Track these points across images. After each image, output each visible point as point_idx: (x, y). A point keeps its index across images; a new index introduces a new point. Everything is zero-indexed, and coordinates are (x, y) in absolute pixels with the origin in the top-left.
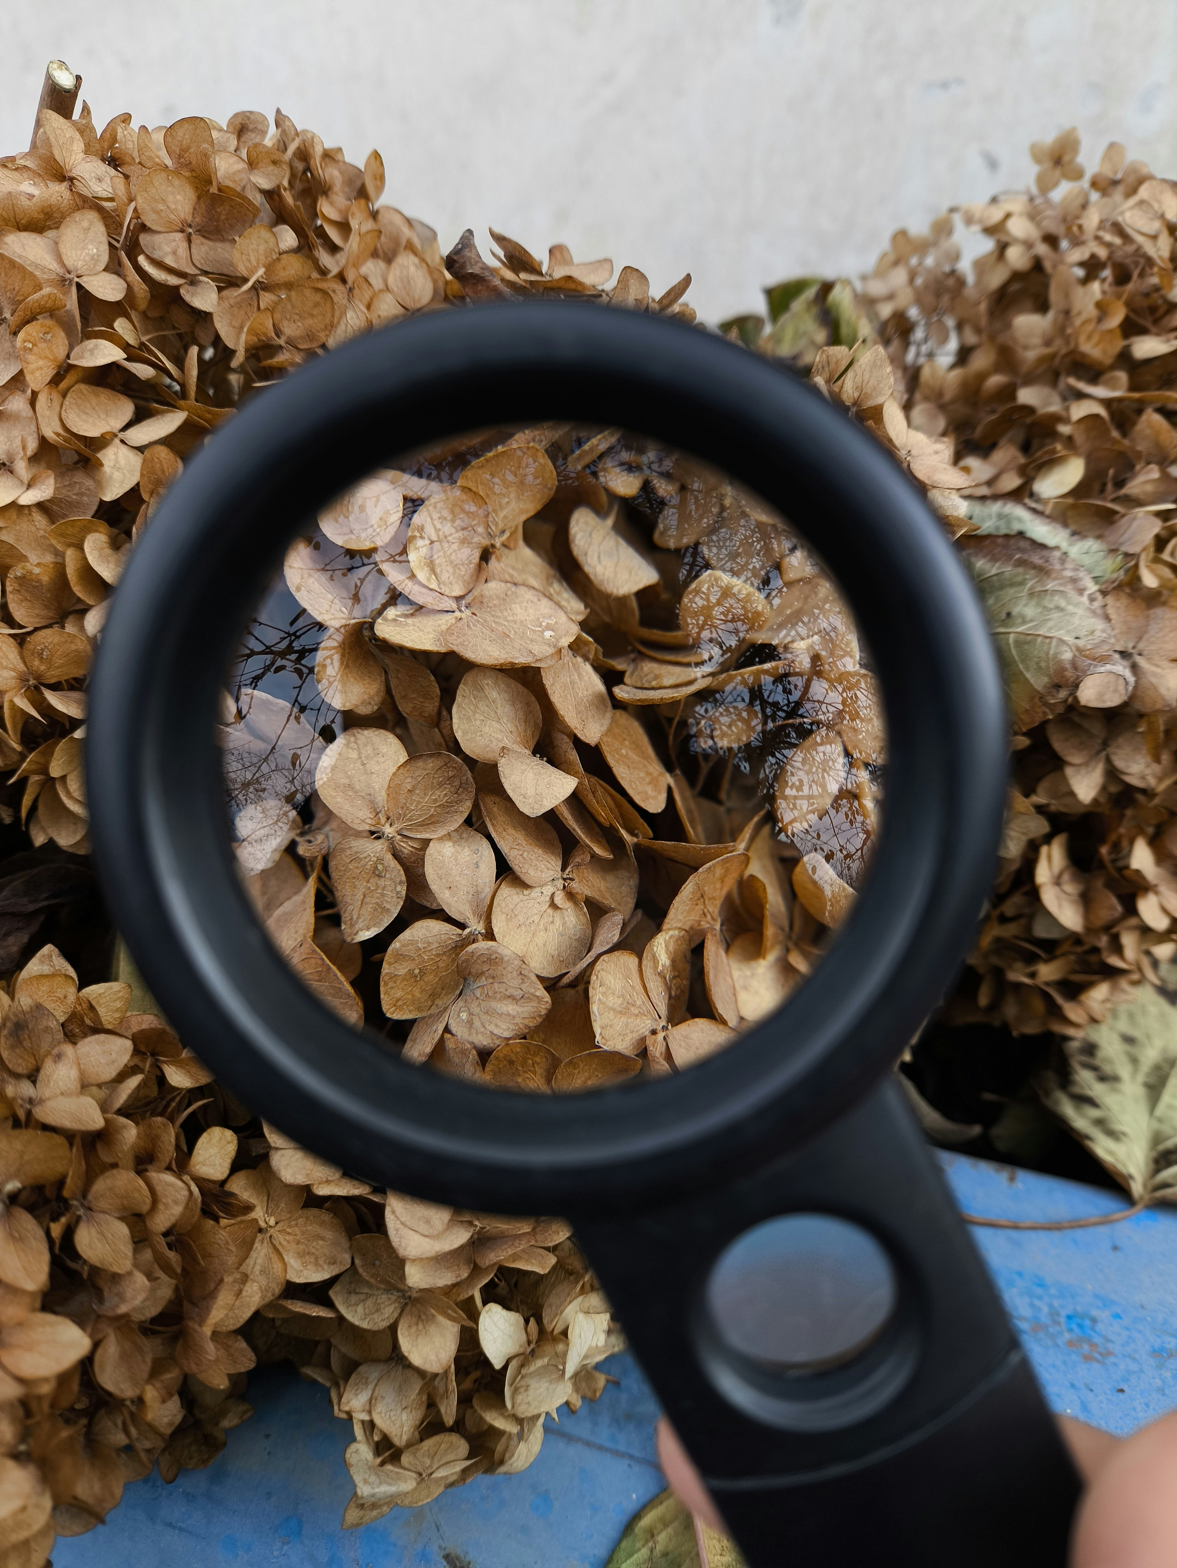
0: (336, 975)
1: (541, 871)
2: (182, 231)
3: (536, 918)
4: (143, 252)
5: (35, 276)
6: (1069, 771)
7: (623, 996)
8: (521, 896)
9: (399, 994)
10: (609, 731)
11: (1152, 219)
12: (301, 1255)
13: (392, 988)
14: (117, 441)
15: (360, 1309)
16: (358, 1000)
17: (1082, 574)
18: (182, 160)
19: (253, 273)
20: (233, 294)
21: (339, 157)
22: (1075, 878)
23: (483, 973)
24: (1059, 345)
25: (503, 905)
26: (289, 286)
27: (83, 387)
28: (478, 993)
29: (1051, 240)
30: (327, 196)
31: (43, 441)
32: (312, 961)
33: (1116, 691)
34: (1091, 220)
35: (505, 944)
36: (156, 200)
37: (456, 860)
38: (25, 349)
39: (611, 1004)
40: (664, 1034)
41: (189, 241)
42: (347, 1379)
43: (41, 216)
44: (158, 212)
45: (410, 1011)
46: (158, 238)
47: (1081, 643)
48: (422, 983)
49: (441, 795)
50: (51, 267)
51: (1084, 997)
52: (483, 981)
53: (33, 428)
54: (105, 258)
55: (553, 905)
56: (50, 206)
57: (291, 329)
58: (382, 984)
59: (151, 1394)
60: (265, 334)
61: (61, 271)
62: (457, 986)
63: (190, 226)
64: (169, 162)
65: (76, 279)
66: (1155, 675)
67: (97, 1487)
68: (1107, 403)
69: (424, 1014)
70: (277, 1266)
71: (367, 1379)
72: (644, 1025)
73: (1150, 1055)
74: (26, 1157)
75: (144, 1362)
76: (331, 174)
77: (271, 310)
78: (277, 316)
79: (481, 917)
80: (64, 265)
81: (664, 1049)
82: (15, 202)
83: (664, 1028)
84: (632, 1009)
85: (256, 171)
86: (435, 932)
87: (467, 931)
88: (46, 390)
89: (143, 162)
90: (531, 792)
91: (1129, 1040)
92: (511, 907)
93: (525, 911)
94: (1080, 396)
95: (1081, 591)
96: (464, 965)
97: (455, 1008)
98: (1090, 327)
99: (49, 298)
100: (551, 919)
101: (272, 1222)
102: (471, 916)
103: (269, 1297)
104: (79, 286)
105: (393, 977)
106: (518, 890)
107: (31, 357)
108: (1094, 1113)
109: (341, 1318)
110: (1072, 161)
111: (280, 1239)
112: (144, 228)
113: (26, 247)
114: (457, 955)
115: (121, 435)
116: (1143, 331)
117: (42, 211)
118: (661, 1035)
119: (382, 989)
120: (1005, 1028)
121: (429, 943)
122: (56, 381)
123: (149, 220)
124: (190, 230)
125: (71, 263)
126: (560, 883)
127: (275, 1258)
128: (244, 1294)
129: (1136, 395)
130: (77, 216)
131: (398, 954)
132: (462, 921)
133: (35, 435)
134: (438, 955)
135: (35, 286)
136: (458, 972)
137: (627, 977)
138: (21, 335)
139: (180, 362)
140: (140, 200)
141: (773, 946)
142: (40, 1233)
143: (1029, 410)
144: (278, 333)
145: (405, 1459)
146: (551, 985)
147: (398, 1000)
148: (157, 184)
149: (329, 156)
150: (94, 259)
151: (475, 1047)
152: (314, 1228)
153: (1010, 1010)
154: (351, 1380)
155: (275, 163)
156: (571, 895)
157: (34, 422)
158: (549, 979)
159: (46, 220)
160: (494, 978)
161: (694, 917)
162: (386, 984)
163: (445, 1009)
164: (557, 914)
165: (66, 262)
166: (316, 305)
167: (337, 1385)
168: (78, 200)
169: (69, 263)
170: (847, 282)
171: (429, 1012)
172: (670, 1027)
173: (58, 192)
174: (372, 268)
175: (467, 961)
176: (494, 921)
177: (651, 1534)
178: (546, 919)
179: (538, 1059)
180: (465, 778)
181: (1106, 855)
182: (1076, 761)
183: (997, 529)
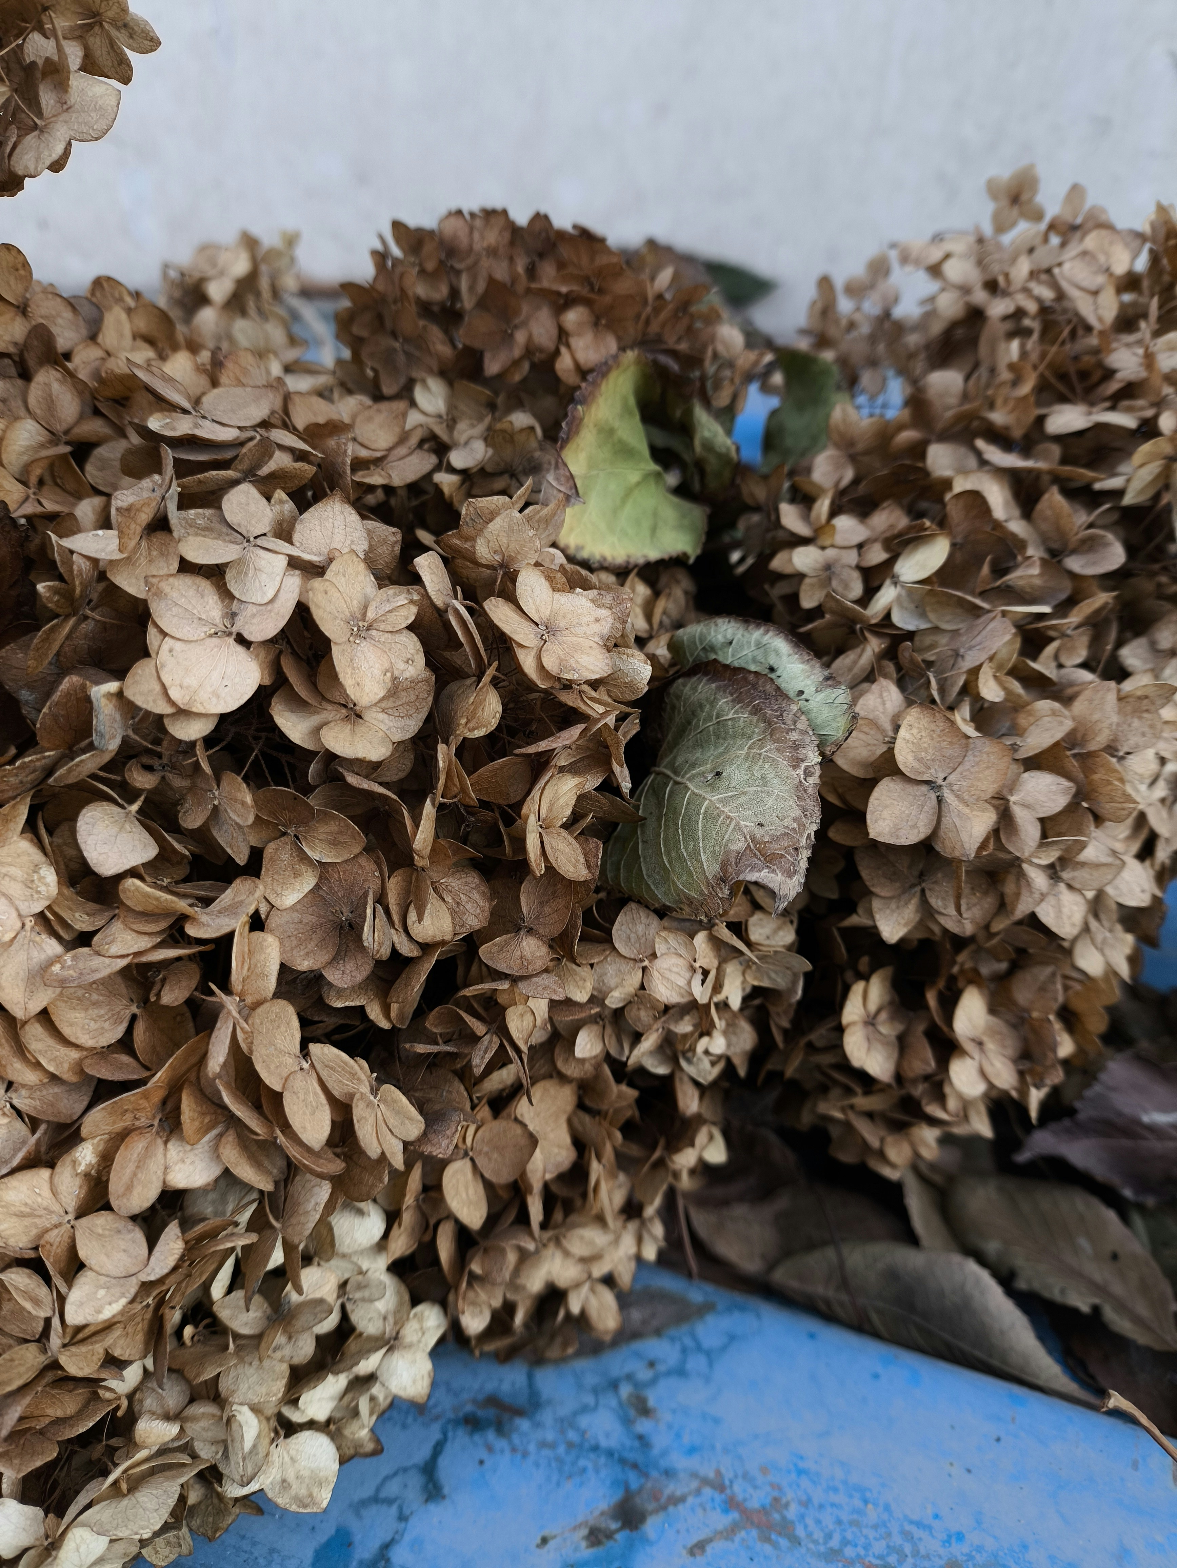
11: (1096, 273)
17: (809, 739)
22: (894, 1017)
33: (914, 829)
47: (760, 832)
66: (960, 814)
72: (50, 1221)
83: (70, 1221)
110: (1030, 200)
137: (34, 1187)
181: (931, 998)
182: (884, 893)
183: (754, 660)
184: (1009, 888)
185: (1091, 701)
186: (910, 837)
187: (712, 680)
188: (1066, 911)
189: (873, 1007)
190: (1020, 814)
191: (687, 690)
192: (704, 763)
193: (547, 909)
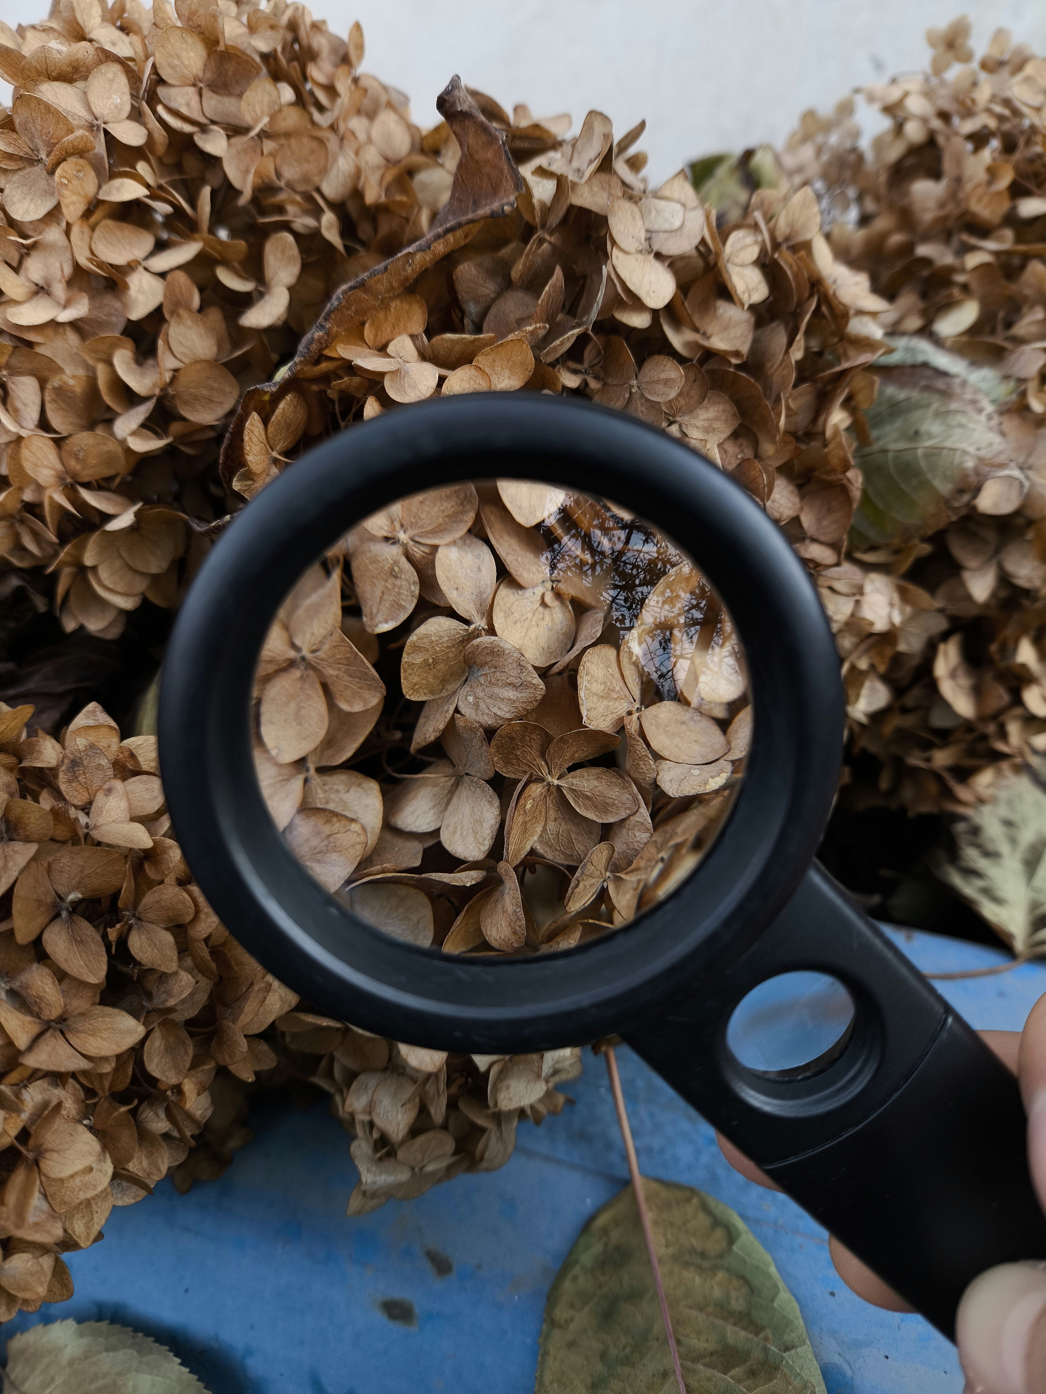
0: (363, 661)
1: (533, 574)
2: (194, 85)
3: (530, 615)
4: (160, 102)
5: (68, 120)
6: (966, 575)
7: (605, 683)
8: (516, 596)
9: (416, 679)
11: (1037, 92)
13: (410, 674)
14: (140, 269)
16: (382, 684)
18: (191, 23)
19: (257, 121)
20: (240, 141)
21: (323, 28)
22: (966, 674)
23: (486, 663)
24: (951, 208)
25: (502, 604)
26: (287, 135)
27: (109, 222)
28: (482, 680)
29: (944, 116)
30: (316, 63)
31: (77, 267)
32: (342, 648)
34: (983, 94)
35: (504, 638)
36: (171, 56)
37: (461, 563)
38: (62, 184)
39: (594, 690)
40: (638, 714)
41: (201, 95)
42: (349, 1086)
43: (70, 69)
44: (173, 67)
45: (425, 694)
46: (173, 92)
47: (982, 453)
48: (435, 670)
49: (449, 506)
50: (80, 114)
51: (973, 780)
52: (486, 670)
53: (68, 255)
54: (127, 108)
55: (544, 604)
56: (77, 60)
57: (290, 173)
58: (402, 671)
59: (189, 1087)
60: (268, 177)
61: (89, 118)
62: (463, 672)
63: (201, 81)
64: (179, 24)
65: (103, 125)
67: (145, 1163)
68: (997, 254)
69: (437, 697)
71: (366, 1085)
72: (622, 707)
73: (1027, 836)
74: (86, 872)
75: (186, 1053)
76: (320, 43)
77: (272, 155)
78: (279, 161)
79: (484, 615)
80: (92, 113)
81: (638, 727)
82: (47, 55)
83: (639, 710)
84: (612, 693)
85: (255, 36)
86: (445, 627)
87: (472, 627)
88: (79, 223)
89: (157, 23)
90: (525, 504)
91: (1008, 823)
92: (508, 605)
93: (519, 609)
94: (973, 249)
95: (980, 411)
96: (470, 656)
97: (463, 692)
98: (980, 191)
99: (82, 139)
100: (541, 616)
102: (475, 614)
103: (286, 1008)
104: (106, 132)
105: (411, 665)
106: (514, 591)
107: (66, 192)
108: (980, 883)
110: (963, 45)
112: (161, 81)
113: (58, 95)
114: (464, 647)
115: (144, 264)
116: (1027, 193)
117: (71, 64)
118: (635, 716)
119: (402, 675)
120: (903, 810)
121: (441, 637)
122: (87, 214)
123: (165, 74)
124: (201, 85)
125: (99, 111)
126: (549, 585)
128: (267, 1002)
129: (1022, 248)
130: (103, 68)
131: (415, 646)
132: (468, 618)
133: (70, 262)
134: (448, 647)
135: (68, 130)
136: (465, 662)
137: (608, 667)
138: (59, 171)
139: (193, 202)
140: (158, 55)
142: (98, 938)
143: (926, 261)
144: (278, 175)
145: (401, 1154)
146: (544, 673)
147: (415, 685)
148: (172, 41)
149: (317, 27)
150: (119, 108)
151: (481, 726)
153: (907, 793)
154: (354, 1086)
155: (273, 27)
156: (558, 595)
157: (69, 251)
158: (541, 668)
159: (73, 74)
160: (496, 668)
161: (663, 613)
162: (405, 671)
163: (454, 693)
164: (547, 612)
165: (94, 110)
166: (312, 151)
167: (341, 1092)
168: (101, 56)
169: (97, 111)
170: (767, 147)
171: (441, 695)
172: (643, 709)
173: (84, 48)
174: (357, 124)
175: (472, 652)
176: (494, 618)
177: (605, 1231)
178: (538, 616)
179: (534, 736)
180: (469, 492)
182: (972, 565)
183: (906, 360)
189: (951, 665)
193: (825, 523)
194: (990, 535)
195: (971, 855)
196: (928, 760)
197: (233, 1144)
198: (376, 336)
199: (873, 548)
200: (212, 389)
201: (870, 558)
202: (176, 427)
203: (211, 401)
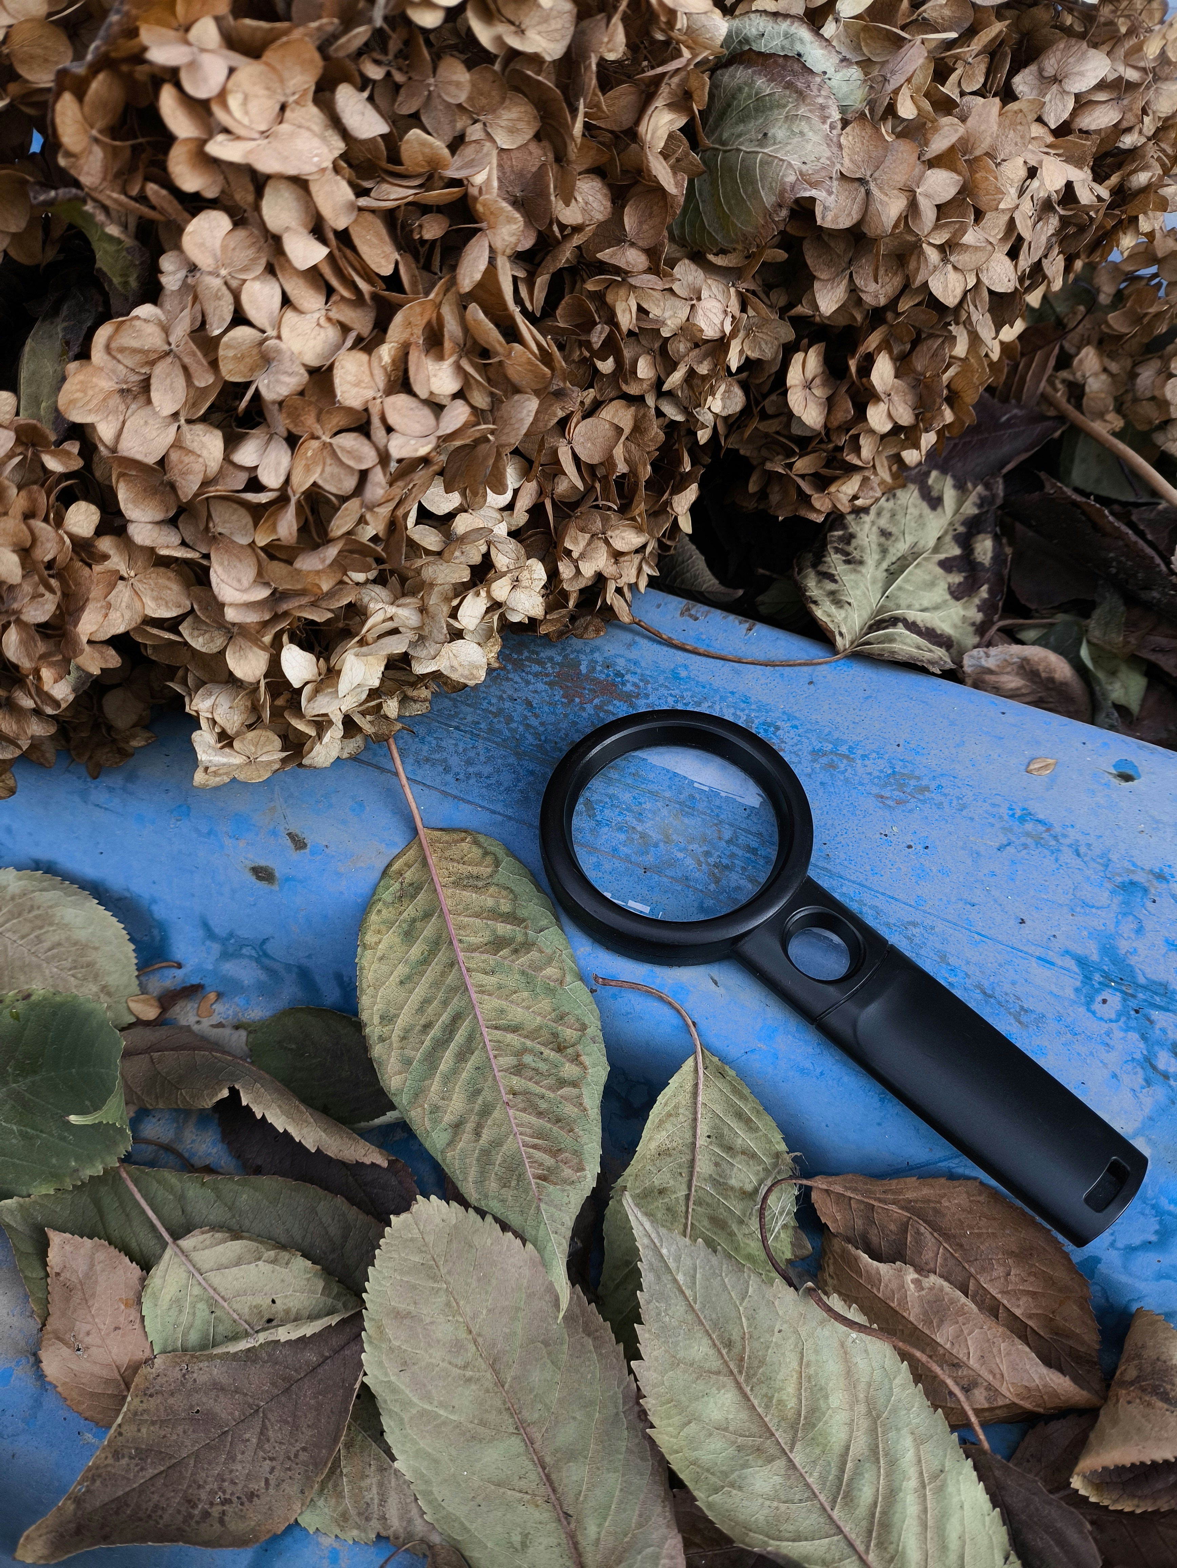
1: (312, 304)
3: (309, 332)
6: (817, 285)
7: (356, 376)
8: (298, 318)
9: (230, 366)
10: (355, 221)
12: (156, 599)
13: (226, 363)
15: (201, 639)
16: (208, 368)
17: (830, 102)
22: (824, 384)
23: (275, 359)
25: (287, 322)
28: (275, 370)
33: (849, 214)
35: (288, 343)
37: (260, 293)
39: (349, 381)
40: (381, 400)
42: (196, 692)
45: (239, 377)
47: (804, 168)
48: (243, 362)
49: (251, 253)
51: (833, 489)
52: (276, 364)
55: (319, 325)
58: (220, 358)
59: (45, 671)
62: (263, 365)
66: (882, 202)
70: (138, 604)
71: (210, 693)
72: (370, 394)
73: (900, 548)
75: (38, 648)
79: (274, 327)
81: (380, 408)
83: (381, 397)
84: (363, 384)
86: (248, 333)
87: (266, 334)
90: (301, 254)
91: (886, 535)
92: (293, 323)
93: (301, 327)
95: (824, 119)
96: (264, 353)
97: (263, 378)
100: (317, 333)
101: (132, 574)
102: (268, 326)
103: (133, 625)
105: (226, 356)
106: (296, 314)
108: (831, 586)
109: (186, 643)
111: (139, 586)
114: (261, 347)
118: (379, 401)
119: (220, 363)
121: (244, 340)
126: (323, 312)
127: (136, 599)
131: (228, 345)
132: (263, 329)
134: (249, 347)
136: (262, 356)
137: (361, 365)
141: (451, 355)
145: (236, 744)
147: (230, 371)
152: (162, 581)
154: (200, 693)
156: (329, 319)
160: (281, 362)
161: (405, 336)
164: (321, 330)
167: (190, 695)
171: (249, 379)
172: (385, 397)
175: (266, 351)
176: (282, 330)
177: (400, 873)
178: (315, 333)
179: (311, 408)
181: (853, 364)
182: (823, 276)
183: (783, 48)
184: (912, 265)
185: (980, 116)
186: (845, 223)
187: (748, 67)
188: (950, 286)
189: (809, 375)
190: (922, 202)
191: (726, 78)
192: (749, 132)
193: (645, 227)
194: (839, 247)
195: (834, 561)
196: (790, 466)
197: (135, 743)
198: (187, 12)
199: (723, 252)
200: (46, 48)
201: (719, 261)
202: (13, 88)
203: (46, 61)
